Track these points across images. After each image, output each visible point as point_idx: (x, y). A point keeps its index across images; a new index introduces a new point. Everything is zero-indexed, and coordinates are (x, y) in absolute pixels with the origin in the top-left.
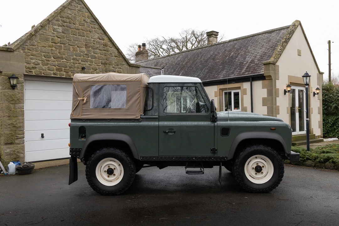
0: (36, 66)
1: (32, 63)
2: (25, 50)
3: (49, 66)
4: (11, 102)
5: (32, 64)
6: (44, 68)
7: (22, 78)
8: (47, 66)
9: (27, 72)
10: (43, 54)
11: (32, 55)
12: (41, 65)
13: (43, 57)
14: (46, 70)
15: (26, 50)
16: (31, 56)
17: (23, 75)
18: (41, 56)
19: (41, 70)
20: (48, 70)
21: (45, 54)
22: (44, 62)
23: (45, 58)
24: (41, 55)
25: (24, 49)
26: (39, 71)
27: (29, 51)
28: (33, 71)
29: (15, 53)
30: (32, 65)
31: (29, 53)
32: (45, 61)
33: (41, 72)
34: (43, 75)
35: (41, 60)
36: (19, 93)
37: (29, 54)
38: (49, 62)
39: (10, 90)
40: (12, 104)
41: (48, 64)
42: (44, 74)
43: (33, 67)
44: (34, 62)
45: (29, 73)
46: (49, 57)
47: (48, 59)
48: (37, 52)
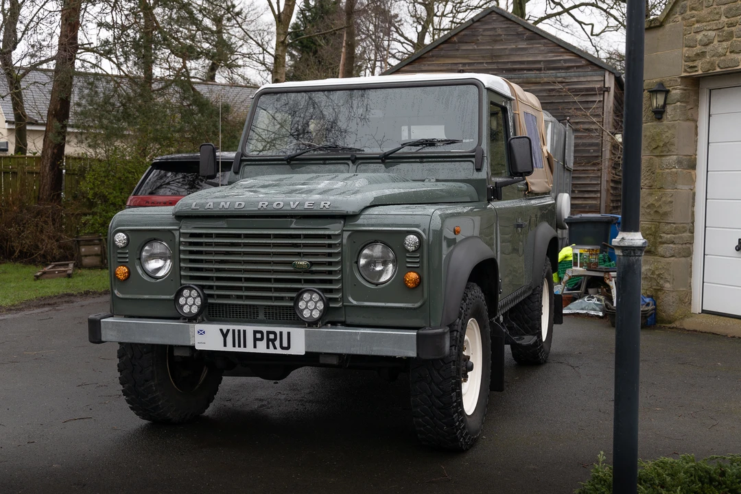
0: (703, 50)
1: (697, 43)
2: (685, 11)
3: (735, 39)
4: (654, 151)
5: (698, 47)
6: (720, 50)
7: (676, 89)
8: (729, 43)
9: (685, 71)
10: (723, 8)
11: (698, 22)
12: (716, 42)
13: (724, 19)
14: (725, 55)
15: (688, 12)
16: (696, 25)
17: (679, 80)
18: (717, 17)
19: (712, 59)
20: (731, 52)
21: (726, 6)
22: (724, 31)
23: (727, 20)
24: (717, 13)
25: (682, 12)
26: (709, 62)
27: (693, 12)
28: (699, 63)
29: (668, 26)
30: (698, 49)
31: (693, 17)
32: (726, 28)
33: (712, 64)
34: (718, 70)
35: (715, 28)
36: (669, 128)
37: (694, 19)
38: (733, 28)
39: (655, 123)
40: (657, 156)
41: (731, 34)
42: (719, 67)
43: (697, 55)
44: (701, 40)
45: (689, 72)
46: (734, 12)
47: (732, 19)
48: (709, 10)
